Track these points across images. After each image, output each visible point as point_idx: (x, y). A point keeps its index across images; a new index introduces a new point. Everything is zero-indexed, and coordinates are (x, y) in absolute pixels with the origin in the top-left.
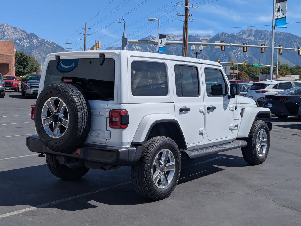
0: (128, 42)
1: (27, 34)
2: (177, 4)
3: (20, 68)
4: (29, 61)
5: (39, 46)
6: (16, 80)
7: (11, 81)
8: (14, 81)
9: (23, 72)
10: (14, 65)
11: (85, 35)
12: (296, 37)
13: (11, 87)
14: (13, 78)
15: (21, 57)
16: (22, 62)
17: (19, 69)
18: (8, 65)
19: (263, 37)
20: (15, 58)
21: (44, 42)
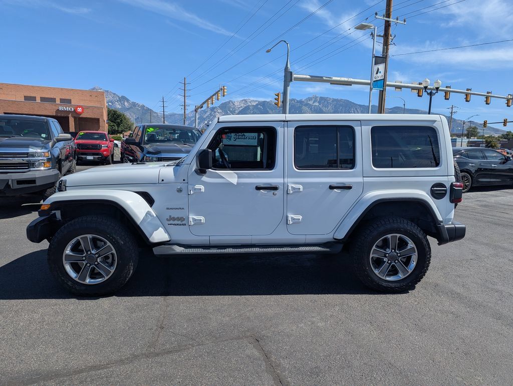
0: (294, 78)
1: (118, 97)
2: (376, 14)
3: (114, 125)
4: (123, 119)
5: (131, 108)
6: (107, 140)
7: (98, 142)
8: (104, 142)
9: (117, 131)
10: (106, 121)
11: (184, 90)
12: (353, 103)
13: (97, 154)
14: (102, 137)
15: (115, 114)
16: (115, 119)
17: (113, 128)
18: (98, 120)
19: (326, 103)
20: (108, 115)
21: (134, 104)
